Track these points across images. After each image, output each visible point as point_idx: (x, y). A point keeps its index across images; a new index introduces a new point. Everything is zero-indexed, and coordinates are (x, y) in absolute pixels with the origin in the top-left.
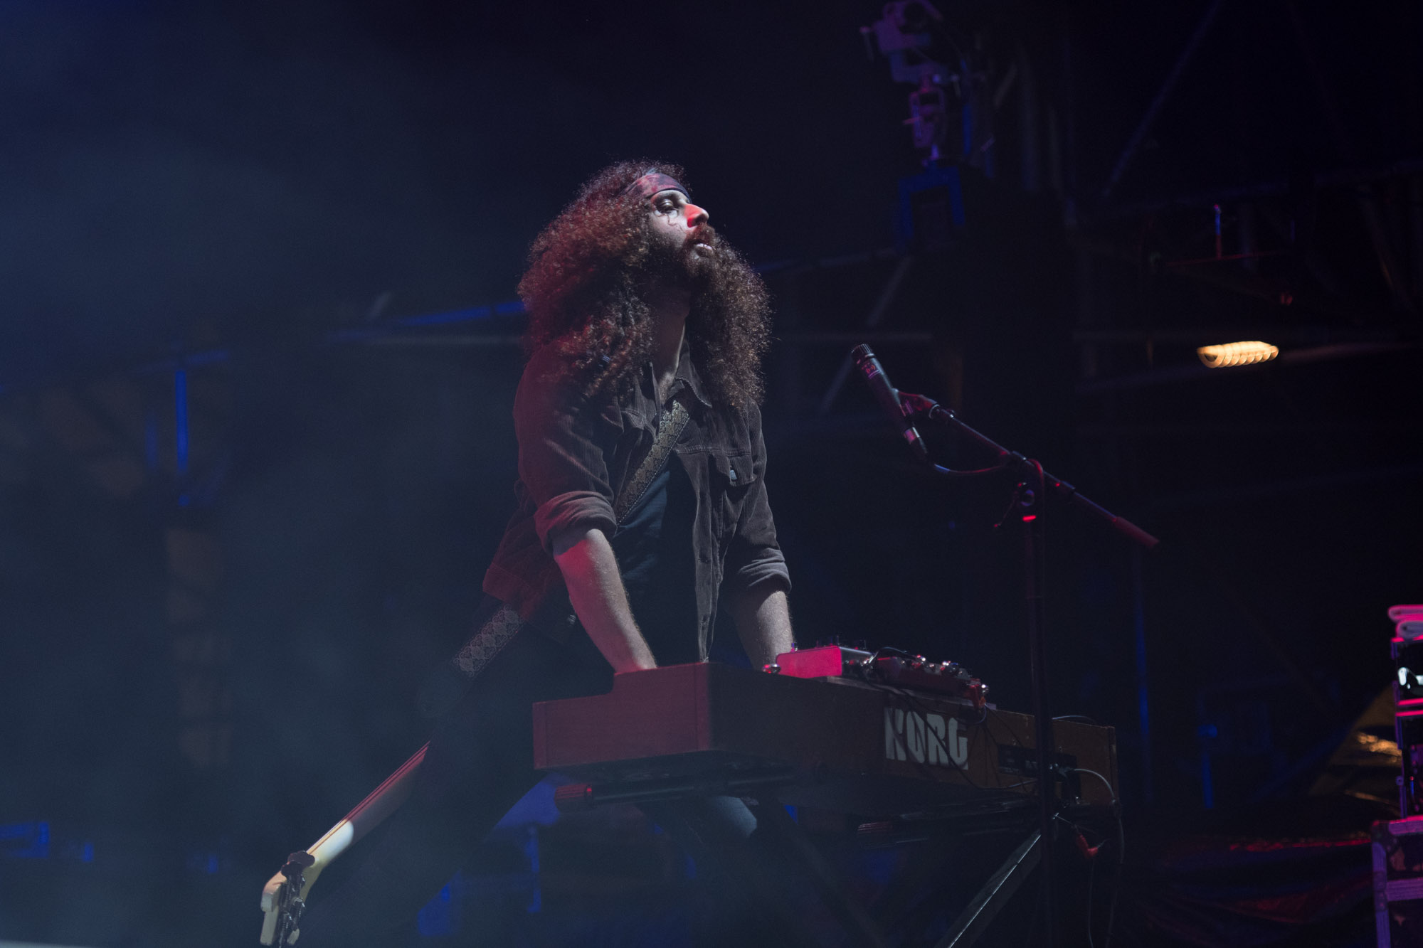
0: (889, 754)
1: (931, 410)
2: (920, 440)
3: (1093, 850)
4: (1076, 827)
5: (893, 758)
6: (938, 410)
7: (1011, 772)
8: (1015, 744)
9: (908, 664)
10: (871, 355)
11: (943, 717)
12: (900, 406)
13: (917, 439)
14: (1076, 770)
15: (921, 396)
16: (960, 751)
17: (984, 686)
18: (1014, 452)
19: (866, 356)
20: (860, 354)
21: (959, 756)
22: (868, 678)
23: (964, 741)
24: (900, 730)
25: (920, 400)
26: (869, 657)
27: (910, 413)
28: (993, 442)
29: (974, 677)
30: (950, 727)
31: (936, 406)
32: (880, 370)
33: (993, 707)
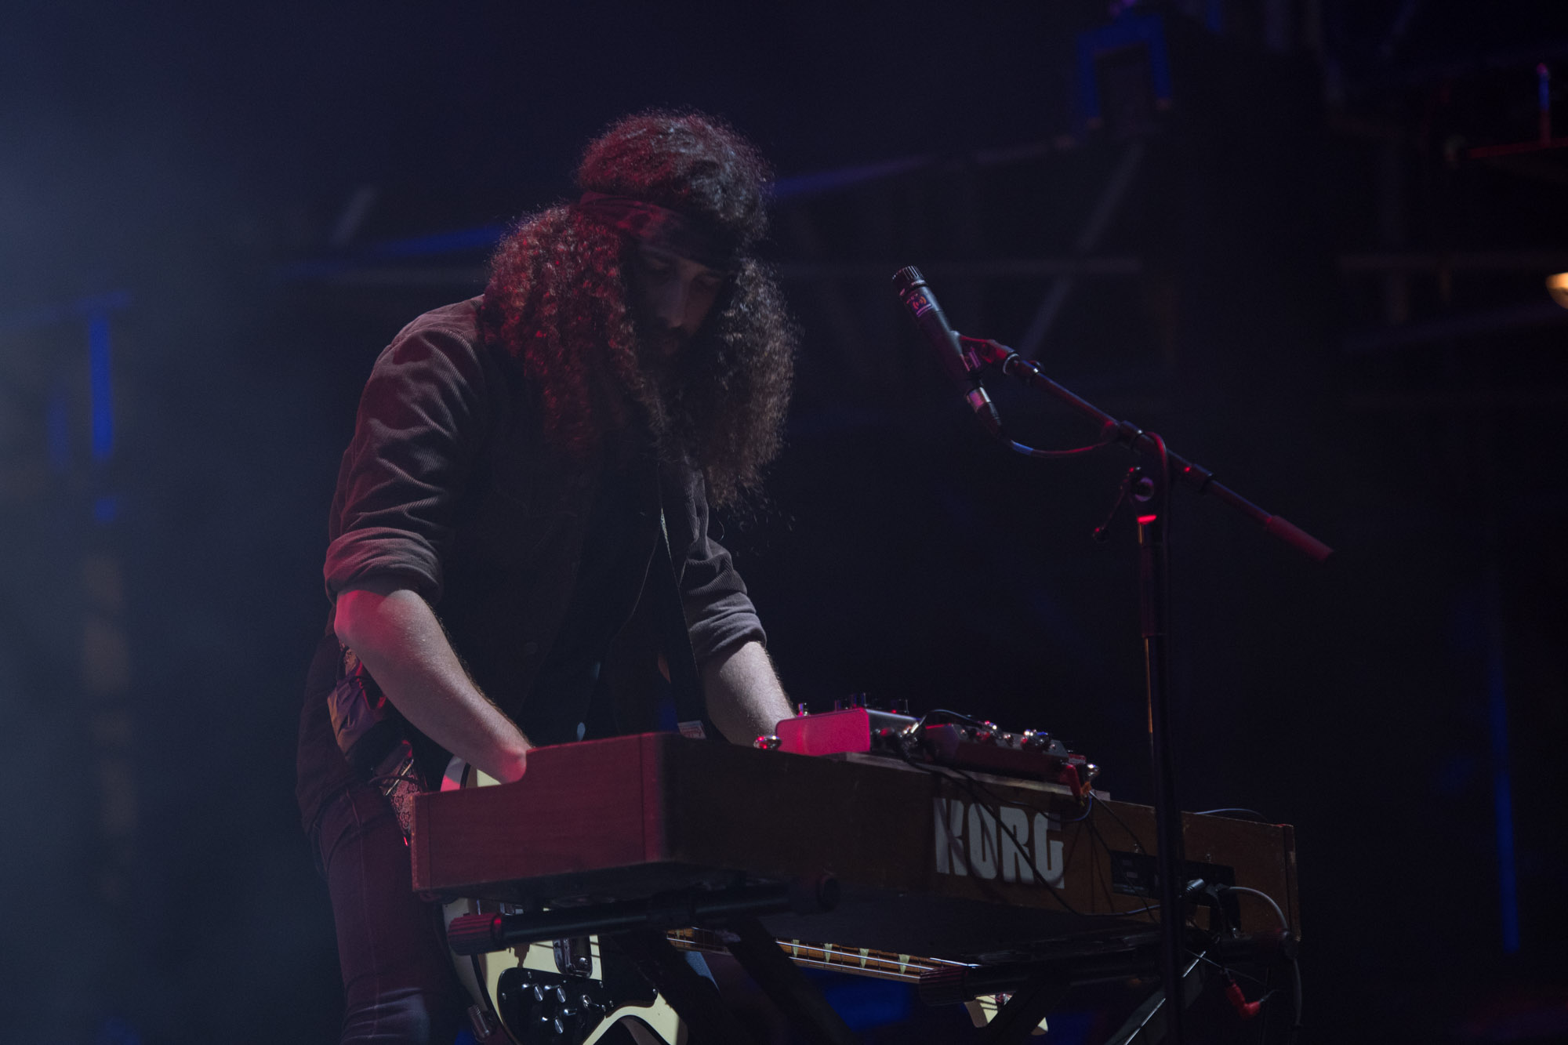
0: (942, 866)
1: (1006, 363)
2: (991, 405)
3: (1252, 1005)
4: (1227, 970)
5: (947, 871)
6: (1016, 362)
7: (1132, 891)
8: (1137, 851)
9: (972, 734)
10: (921, 282)
11: (1026, 813)
12: (962, 355)
13: (986, 404)
14: (1232, 888)
15: (993, 342)
16: (1051, 862)
17: (1091, 766)
18: (1125, 422)
19: (913, 284)
20: (905, 281)
21: (1049, 868)
22: (909, 755)
23: (1057, 846)
24: (957, 830)
25: (990, 348)
26: (911, 724)
27: (977, 366)
28: (1095, 408)
29: (1077, 753)
30: (1036, 827)
31: (1013, 355)
32: (933, 304)
33: (1105, 797)
